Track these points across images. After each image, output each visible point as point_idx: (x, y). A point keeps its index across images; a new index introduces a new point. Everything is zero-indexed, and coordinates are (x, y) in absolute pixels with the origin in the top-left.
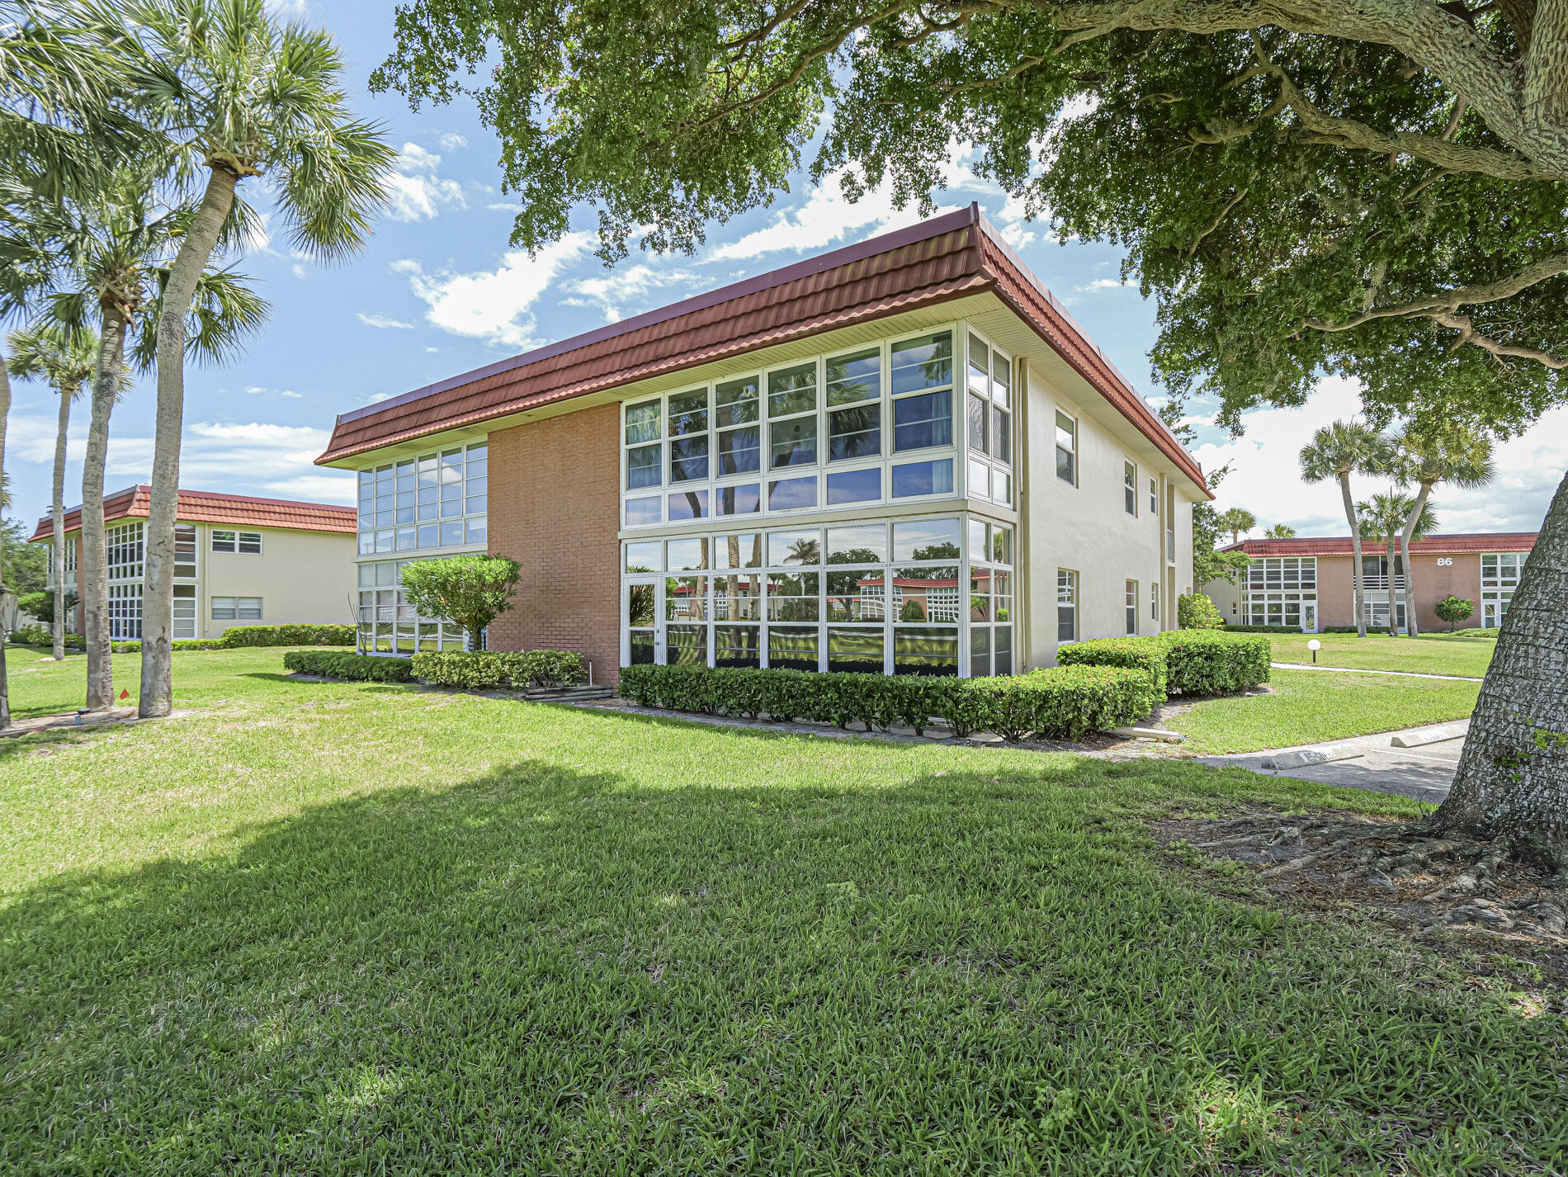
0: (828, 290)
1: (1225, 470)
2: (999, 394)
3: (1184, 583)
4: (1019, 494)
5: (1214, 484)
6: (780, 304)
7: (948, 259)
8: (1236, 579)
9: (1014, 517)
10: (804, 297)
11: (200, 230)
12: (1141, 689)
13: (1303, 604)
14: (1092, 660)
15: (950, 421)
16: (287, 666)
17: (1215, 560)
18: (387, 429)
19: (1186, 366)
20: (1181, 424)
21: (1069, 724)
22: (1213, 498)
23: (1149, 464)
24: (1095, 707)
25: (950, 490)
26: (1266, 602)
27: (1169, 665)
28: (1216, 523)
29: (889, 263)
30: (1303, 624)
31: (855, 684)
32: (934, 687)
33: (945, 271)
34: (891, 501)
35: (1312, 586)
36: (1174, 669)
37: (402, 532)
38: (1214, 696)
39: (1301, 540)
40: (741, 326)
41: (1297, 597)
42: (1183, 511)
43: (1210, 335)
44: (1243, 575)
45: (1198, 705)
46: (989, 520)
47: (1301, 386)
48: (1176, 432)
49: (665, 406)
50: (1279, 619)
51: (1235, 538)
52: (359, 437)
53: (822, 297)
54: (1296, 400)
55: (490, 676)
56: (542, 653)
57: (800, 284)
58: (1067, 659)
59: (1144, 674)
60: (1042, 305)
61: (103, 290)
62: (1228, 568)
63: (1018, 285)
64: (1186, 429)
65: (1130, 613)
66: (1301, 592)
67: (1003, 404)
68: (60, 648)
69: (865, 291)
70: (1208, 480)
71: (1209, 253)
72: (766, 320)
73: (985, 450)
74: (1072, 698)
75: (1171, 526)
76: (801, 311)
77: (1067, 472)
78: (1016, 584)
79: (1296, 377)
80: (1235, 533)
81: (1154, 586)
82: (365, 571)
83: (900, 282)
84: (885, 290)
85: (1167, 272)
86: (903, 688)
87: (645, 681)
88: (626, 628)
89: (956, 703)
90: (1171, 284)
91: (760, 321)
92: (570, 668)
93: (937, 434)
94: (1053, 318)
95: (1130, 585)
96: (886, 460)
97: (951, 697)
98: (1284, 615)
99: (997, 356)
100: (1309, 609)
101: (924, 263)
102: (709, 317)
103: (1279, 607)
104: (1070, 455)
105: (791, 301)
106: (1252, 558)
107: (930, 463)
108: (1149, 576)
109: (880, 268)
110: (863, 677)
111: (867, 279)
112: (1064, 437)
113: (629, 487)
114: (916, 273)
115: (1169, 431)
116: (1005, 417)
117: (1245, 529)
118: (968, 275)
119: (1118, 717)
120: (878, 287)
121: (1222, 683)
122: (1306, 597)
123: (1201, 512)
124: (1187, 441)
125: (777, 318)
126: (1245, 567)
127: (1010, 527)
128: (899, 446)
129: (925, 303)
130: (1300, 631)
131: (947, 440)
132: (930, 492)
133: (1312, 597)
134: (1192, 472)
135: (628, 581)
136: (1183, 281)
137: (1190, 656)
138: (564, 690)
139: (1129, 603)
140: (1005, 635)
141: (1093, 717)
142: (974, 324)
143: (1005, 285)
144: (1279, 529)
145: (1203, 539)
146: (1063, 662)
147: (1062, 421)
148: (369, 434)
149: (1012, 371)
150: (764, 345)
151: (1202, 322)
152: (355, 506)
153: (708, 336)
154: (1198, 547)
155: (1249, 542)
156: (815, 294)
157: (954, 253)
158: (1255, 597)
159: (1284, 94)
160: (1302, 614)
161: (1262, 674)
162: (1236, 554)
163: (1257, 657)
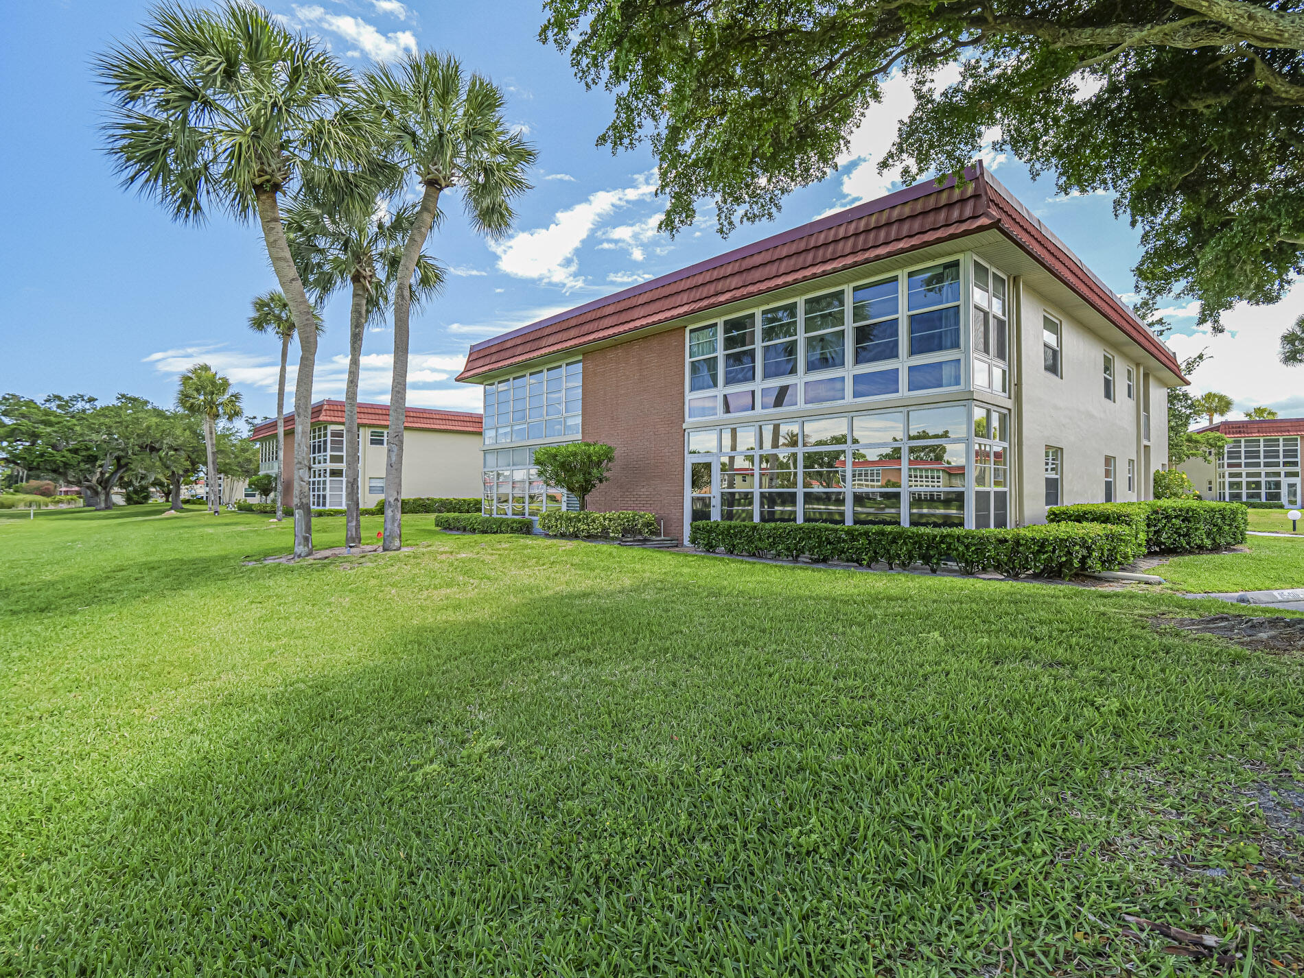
0: (856, 235)
1: (1201, 357)
2: (996, 308)
3: (1159, 460)
4: (1014, 385)
5: (1189, 371)
6: (817, 247)
7: (958, 206)
8: (1211, 458)
9: (1009, 404)
10: (836, 241)
11: (420, 227)
12: (1124, 541)
13: (1285, 482)
14: (1080, 518)
15: (958, 330)
16: (437, 525)
17: (1190, 440)
18: (508, 353)
19: (1167, 277)
20: (1155, 318)
21: (1061, 565)
22: (1188, 383)
23: (1125, 356)
24: (1085, 552)
25: (958, 383)
26: (1244, 480)
27: (1148, 526)
28: (1190, 407)
29: (907, 211)
30: (1284, 500)
31: (882, 533)
32: (948, 535)
33: (956, 214)
34: (907, 394)
35: (1295, 464)
36: (1153, 529)
37: (516, 428)
38: (1191, 552)
39: (1282, 421)
40: (784, 266)
41: (1278, 474)
42: (1158, 396)
43: (1188, 251)
44: (1220, 455)
45: (1176, 560)
46: (989, 407)
47: (1276, 287)
48: (1152, 325)
49: (720, 329)
50: (1258, 496)
51: (1211, 420)
52: (487, 360)
53: (851, 241)
54: (1270, 299)
55: (595, 529)
56: (630, 514)
57: (833, 232)
58: (1055, 517)
59: (1126, 529)
60: (1033, 232)
61: (353, 271)
62: (1204, 448)
63: (1014, 219)
64: (1160, 322)
65: (1108, 485)
66: (1282, 470)
67: (999, 314)
68: (279, 513)
69: (888, 234)
70: (1183, 367)
71: (1190, 188)
72: (805, 261)
73: (986, 351)
74: (1064, 544)
75: (1147, 409)
76: (834, 252)
77: (1053, 365)
78: (1012, 458)
79: (1271, 280)
80: (1211, 416)
81: (1131, 461)
82: (488, 456)
83: (917, 225)
84: (905, 232)
85: (1150, 206)
86: (922, 535)
87: (709, 532)
88: (689, 493)
89: (967, 547)
90: (1154, 214)
91: (799, 261)
92: (648, 525)
93: (947, 341)
94: (1042, 241)
95: (1109, 460)
96: (903, 363)
97: (963, 543)
98: (1263, 491)
99: (995, 275)
100: (1292, 486)
101: (937, 209)
102: (758, 260)
103: (1258, 485)
104: (1055, 352)
105: (826, 245)
106: (1229, 438)
107: (941, 363)
108: (1126, 452)
109: (899, 215)
110: (889, 528)
111: (889, 224)
112: (1050, 338)
113: (692, 390)
114: (931, 218)
115: (1143, 324)
116: (1001, 323)
117: (1222, 414)
118: (975, 217)
119: (1103, 562)
120: (899, 230)
121: (1198, 542)
122: (1288, 475)
123: (1176, 397)
124: (1161, 333)
125: (814, 258)
126: (1222, 447)
127: (1006, 412)
128: (913, 352)
129: (939, 241)
130: (1282, 507)
131: (956, 345)
132: (940, 386)
133: (1296, 475)
134: (1169, 361)
135: (689, 460)
136: (1165, 211)
137: (1168, 518)
138: (646, 540)
139: (1107, 476)
140: (1001, 498)
141: (1083, 560)
142: (977, 254)
143: (1007, 224)
144: (1259, 411)
145: (1177, 422)
146: (1052, 521)
147: (1050, 325)
148: (494, 358)
149: (1007, 286)
150: (805, 279)
151: (1182, 241)
152: (481, 411)
153: (757, 275)
154: (1171, 428)
155: (1225, 424)
156: (846, 238)
157: (963, 201)
158: (1231, 475)
159: (1257, 71)
160: (1284, 491)
161: (1239, 537)
162: (1211, 435)
163: (1234, 520)
